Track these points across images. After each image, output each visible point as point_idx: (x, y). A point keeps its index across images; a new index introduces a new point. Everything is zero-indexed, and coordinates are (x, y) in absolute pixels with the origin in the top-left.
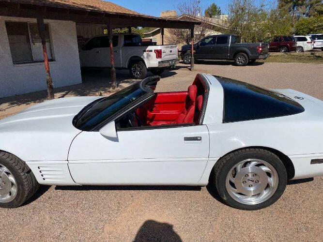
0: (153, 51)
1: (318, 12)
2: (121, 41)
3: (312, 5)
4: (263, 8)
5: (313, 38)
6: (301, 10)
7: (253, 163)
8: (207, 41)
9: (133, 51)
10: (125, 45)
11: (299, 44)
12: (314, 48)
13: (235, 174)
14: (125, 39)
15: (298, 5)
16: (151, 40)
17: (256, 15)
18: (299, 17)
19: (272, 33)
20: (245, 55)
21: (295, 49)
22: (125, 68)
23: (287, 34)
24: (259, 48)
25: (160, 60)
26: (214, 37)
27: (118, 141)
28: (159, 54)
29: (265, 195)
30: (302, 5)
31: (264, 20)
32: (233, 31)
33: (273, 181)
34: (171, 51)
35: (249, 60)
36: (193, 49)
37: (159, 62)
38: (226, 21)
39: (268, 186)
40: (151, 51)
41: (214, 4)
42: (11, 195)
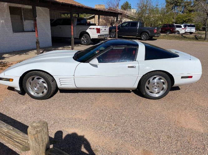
1: (189, 11)
3: (185, 6)
4: (157, 7)
5: (185, 26)
6: (179, 9)
7: (157, 78)
8: (124, 25)
9: (81, 28)
11: (177, 29)
12: (186, 32)
13: (149, 83)
14: (78, 21)
15: (177, 6)
16: (90, 22)
17: (153, 11)
18: (177, 13)
19: (162, 21)
20: (147, 34)
21: (174, 32)
22: (78, 39)
23: (171, 23)
24: (155, 30)
26: (129, 22)
28: (98, 30)
29: (162, 93)
30: (180, 6)
31: (158, 14)
32: (139, 19)
33: (165, 86)
34: (105, 30)
35: (149, 37)
36: (117, 29)
38: (135, 13)
39: (163, 89)
40: (94, 29)
41: (127, 2)
42: (43, 93)
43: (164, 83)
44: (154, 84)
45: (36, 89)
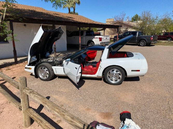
2: (85, 34)
7: (115, 70)
9: (89, 38)
10: (86, 35)
13: (110, 73)
14: (86, 33)
16: (100, 33)
20: (145, 41)
22: (86, 45)
25: (101, 42)
26: (130, 32)
28: (100, 39)
29: (119, 81)
34: (106, 38)
35: (147, 43)
36: (118, 38)
37: (101, 43)
39: (119, 78)
40: (97, 38)
41: (137, 15)
42: (46, 77)
43: (120, 74)
44: (113, 74)
45: (43, 74)
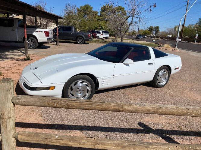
0: (43, 32)
5: (103, 32)
11: (98, 35)
12: (103, 37)
13: (159, 75)
24: (89, 35)
27: (129, 66)
28: (47, 34)
29: (164, 81)
34: (52, 33)
37: (47, 39)
42: (84, 96)
